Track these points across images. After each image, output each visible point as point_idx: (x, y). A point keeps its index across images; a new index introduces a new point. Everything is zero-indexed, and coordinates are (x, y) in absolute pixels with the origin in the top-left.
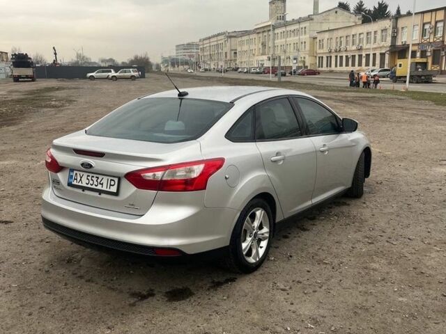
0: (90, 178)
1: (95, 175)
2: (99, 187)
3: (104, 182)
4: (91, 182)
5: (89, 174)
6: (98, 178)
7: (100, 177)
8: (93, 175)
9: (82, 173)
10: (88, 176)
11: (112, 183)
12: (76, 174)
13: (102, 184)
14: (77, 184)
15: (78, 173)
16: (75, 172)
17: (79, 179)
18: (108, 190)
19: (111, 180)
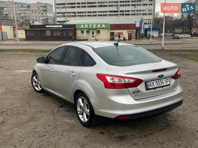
0: (157, 82)
1: (159, 80)
2: (163, 85)
3: (164, 81)
4: (159, 84)
5: (156, 81)
6: (161, 81)
7: (162, 80)
8: (158, 80)
9: (153, 82)
10: (156, 82)
11: (167, 81)
12: (150, 83)
13: (163, 83)
14: (152, 87)
15: (151, 82)
16: (149, 82)
17: (152, 85)
18: (166, 84)
19: (166, 80)
